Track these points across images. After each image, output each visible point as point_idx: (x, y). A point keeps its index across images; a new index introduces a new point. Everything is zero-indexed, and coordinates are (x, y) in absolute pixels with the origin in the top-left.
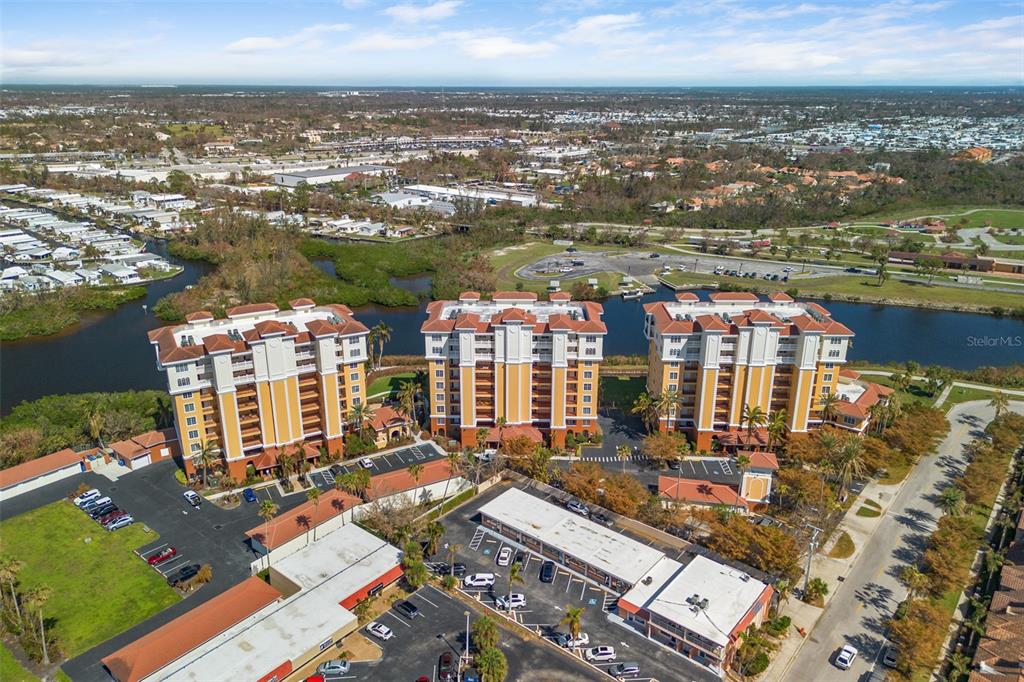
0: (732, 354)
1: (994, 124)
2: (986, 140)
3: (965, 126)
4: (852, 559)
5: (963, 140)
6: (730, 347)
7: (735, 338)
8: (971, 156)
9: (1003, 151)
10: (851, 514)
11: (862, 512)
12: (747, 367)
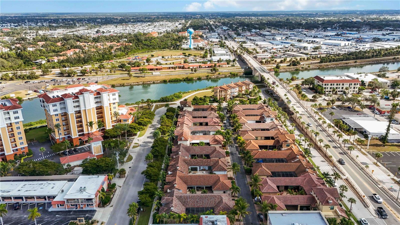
0: (78, 106)
1: (158, 24)
2: (156, 30)
3: (149, 25)
4: (132, 161)
5: (149, 30)
6: (77, 104)
7: (78, 100)
8: (151, 35)
9: (161, 33)
10: (131, 149)
11: (134, 147)
12: (85, 110)
